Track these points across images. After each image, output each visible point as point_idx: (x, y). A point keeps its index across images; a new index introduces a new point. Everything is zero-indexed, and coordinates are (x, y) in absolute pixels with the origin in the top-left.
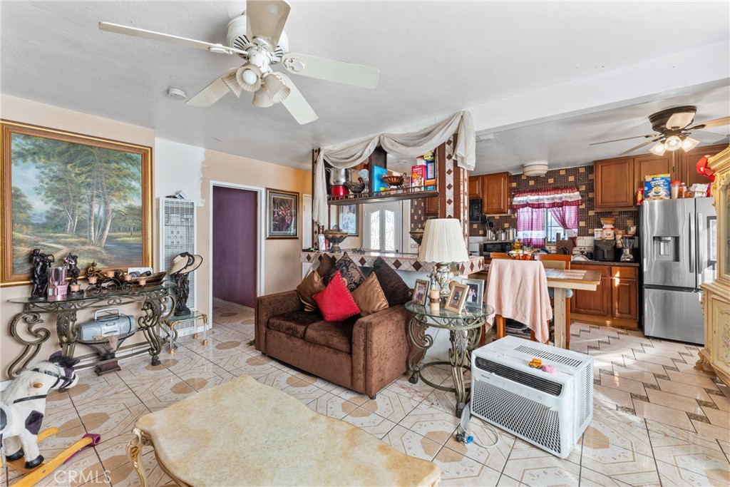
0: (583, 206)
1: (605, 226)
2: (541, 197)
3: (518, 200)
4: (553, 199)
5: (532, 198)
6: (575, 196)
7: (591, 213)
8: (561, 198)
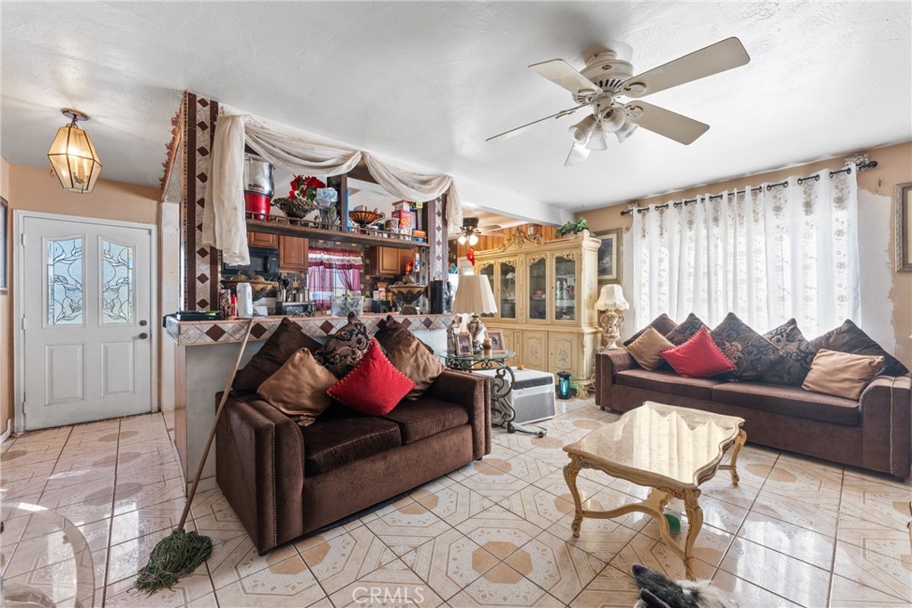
0: (362, 271)
1: (380, 289)
2: (333, 257)
3: (312, 256)
4: (342, 260)
5: (325, 256)
6: (358, 260)
7: (368, 277)
8: (348, 261)
